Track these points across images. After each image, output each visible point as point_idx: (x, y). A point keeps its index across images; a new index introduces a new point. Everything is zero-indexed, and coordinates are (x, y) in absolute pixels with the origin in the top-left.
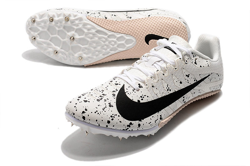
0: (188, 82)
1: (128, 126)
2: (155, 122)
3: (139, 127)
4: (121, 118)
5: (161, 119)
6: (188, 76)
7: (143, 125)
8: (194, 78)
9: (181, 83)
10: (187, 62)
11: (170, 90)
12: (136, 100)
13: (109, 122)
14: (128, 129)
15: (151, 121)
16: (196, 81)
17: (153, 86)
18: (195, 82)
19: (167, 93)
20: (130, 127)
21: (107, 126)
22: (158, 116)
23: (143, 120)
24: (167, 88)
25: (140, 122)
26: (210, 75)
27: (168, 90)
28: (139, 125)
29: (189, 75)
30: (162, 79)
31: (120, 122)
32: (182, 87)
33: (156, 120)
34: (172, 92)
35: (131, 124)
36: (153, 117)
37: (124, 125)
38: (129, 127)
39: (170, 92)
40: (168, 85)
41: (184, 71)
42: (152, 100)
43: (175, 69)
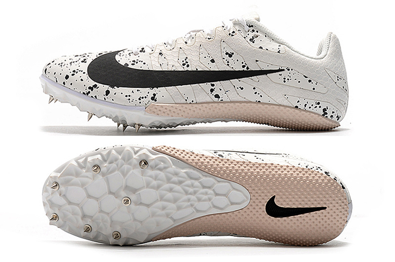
0: (228, 65)
1: (90, 88)
2: (140, 99)
3: (107, 95)
4: (86, 77)
5: (153, 99)
6: (230, 56)
7: (115, 94)
8: (243, 63)
9: (213, 61)
10: (233, 34)
11: (188, 66)
12: (122, 63)
13: (67, 77)
14: (89, 92)
15: (131, 94)
16: (248, 68)
17: (160, 54)
18: (245, 69)
19: (180, 68)
20: (92, 90)
21: (64, 83)
22: (148, 93)
23: (118, 87)
24: (183, 61)
25: (110, 89)
26: (283, 70)
27: (184, 65)
28: (108, 92)
29: (233, 54)
30: (180, 48)
31: (82, 80)
32: (213, 67)
33: (143, 98)
34: (189, 69)
35: (95, 86)
36: (138, 91)
37: (85, 86)
38: (90, 90)
39: (186, 69)
40: (187, 58)
41: (224, 45)
42: (148, 69)
43: (209, 39)
